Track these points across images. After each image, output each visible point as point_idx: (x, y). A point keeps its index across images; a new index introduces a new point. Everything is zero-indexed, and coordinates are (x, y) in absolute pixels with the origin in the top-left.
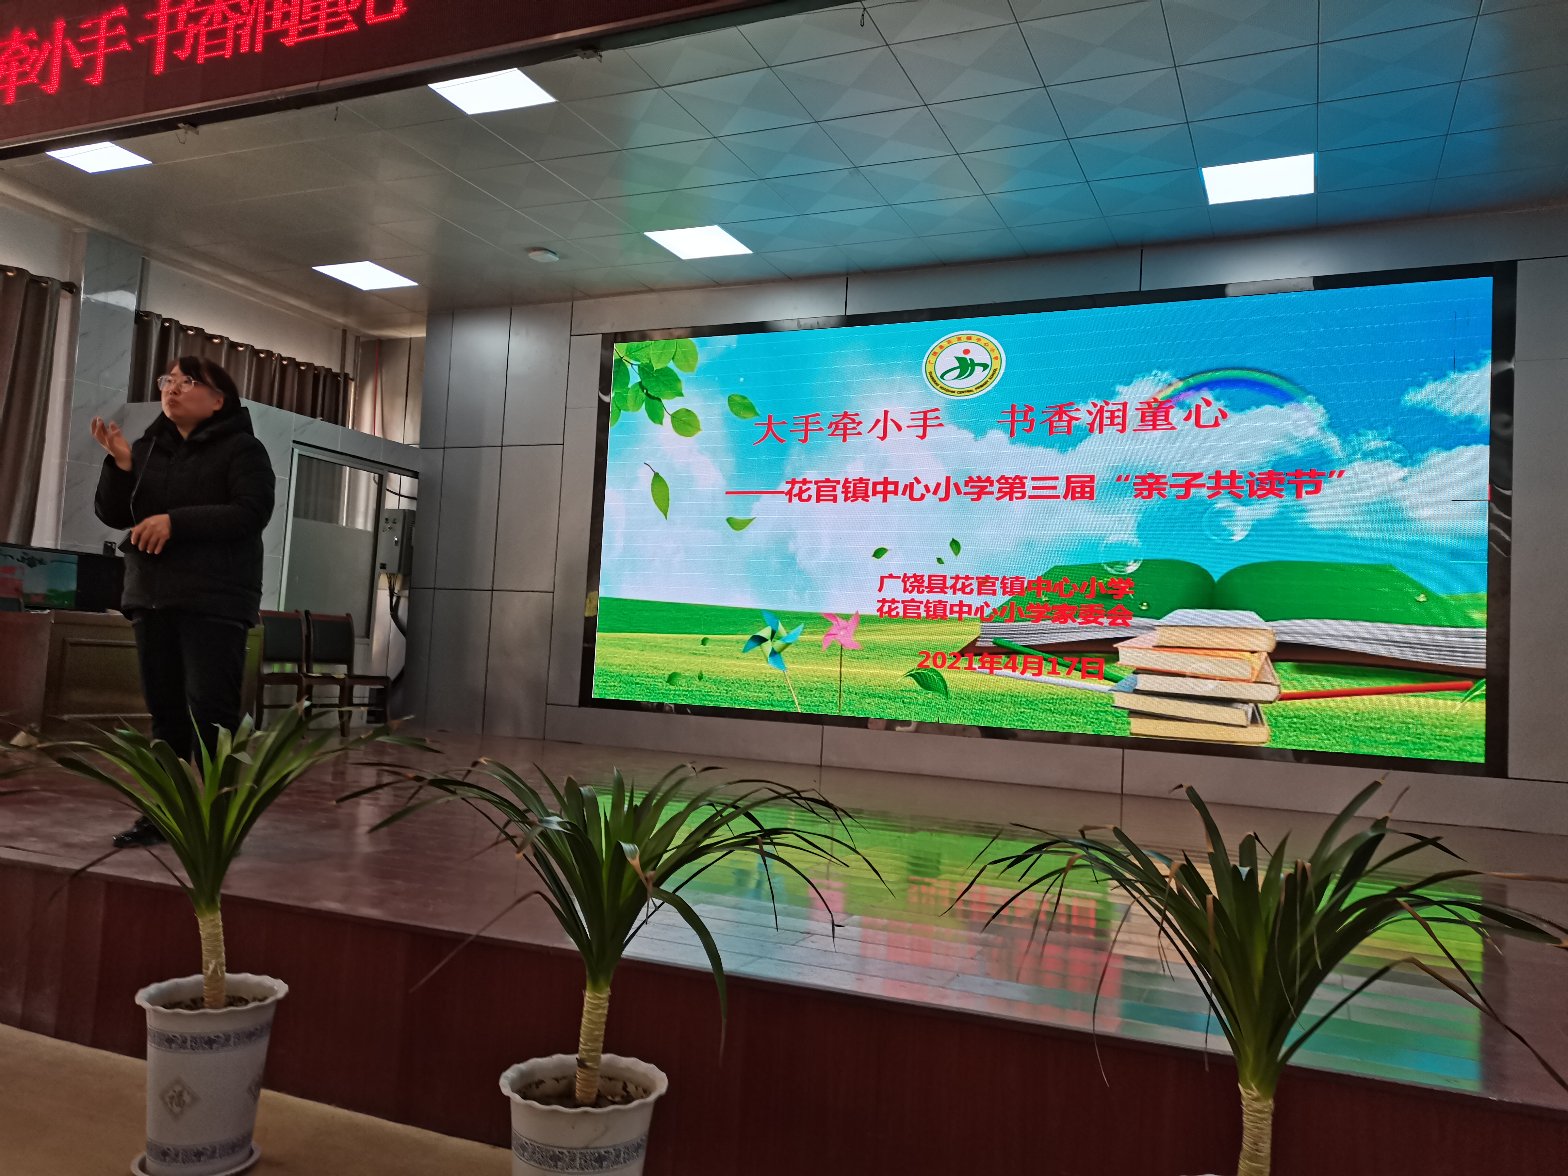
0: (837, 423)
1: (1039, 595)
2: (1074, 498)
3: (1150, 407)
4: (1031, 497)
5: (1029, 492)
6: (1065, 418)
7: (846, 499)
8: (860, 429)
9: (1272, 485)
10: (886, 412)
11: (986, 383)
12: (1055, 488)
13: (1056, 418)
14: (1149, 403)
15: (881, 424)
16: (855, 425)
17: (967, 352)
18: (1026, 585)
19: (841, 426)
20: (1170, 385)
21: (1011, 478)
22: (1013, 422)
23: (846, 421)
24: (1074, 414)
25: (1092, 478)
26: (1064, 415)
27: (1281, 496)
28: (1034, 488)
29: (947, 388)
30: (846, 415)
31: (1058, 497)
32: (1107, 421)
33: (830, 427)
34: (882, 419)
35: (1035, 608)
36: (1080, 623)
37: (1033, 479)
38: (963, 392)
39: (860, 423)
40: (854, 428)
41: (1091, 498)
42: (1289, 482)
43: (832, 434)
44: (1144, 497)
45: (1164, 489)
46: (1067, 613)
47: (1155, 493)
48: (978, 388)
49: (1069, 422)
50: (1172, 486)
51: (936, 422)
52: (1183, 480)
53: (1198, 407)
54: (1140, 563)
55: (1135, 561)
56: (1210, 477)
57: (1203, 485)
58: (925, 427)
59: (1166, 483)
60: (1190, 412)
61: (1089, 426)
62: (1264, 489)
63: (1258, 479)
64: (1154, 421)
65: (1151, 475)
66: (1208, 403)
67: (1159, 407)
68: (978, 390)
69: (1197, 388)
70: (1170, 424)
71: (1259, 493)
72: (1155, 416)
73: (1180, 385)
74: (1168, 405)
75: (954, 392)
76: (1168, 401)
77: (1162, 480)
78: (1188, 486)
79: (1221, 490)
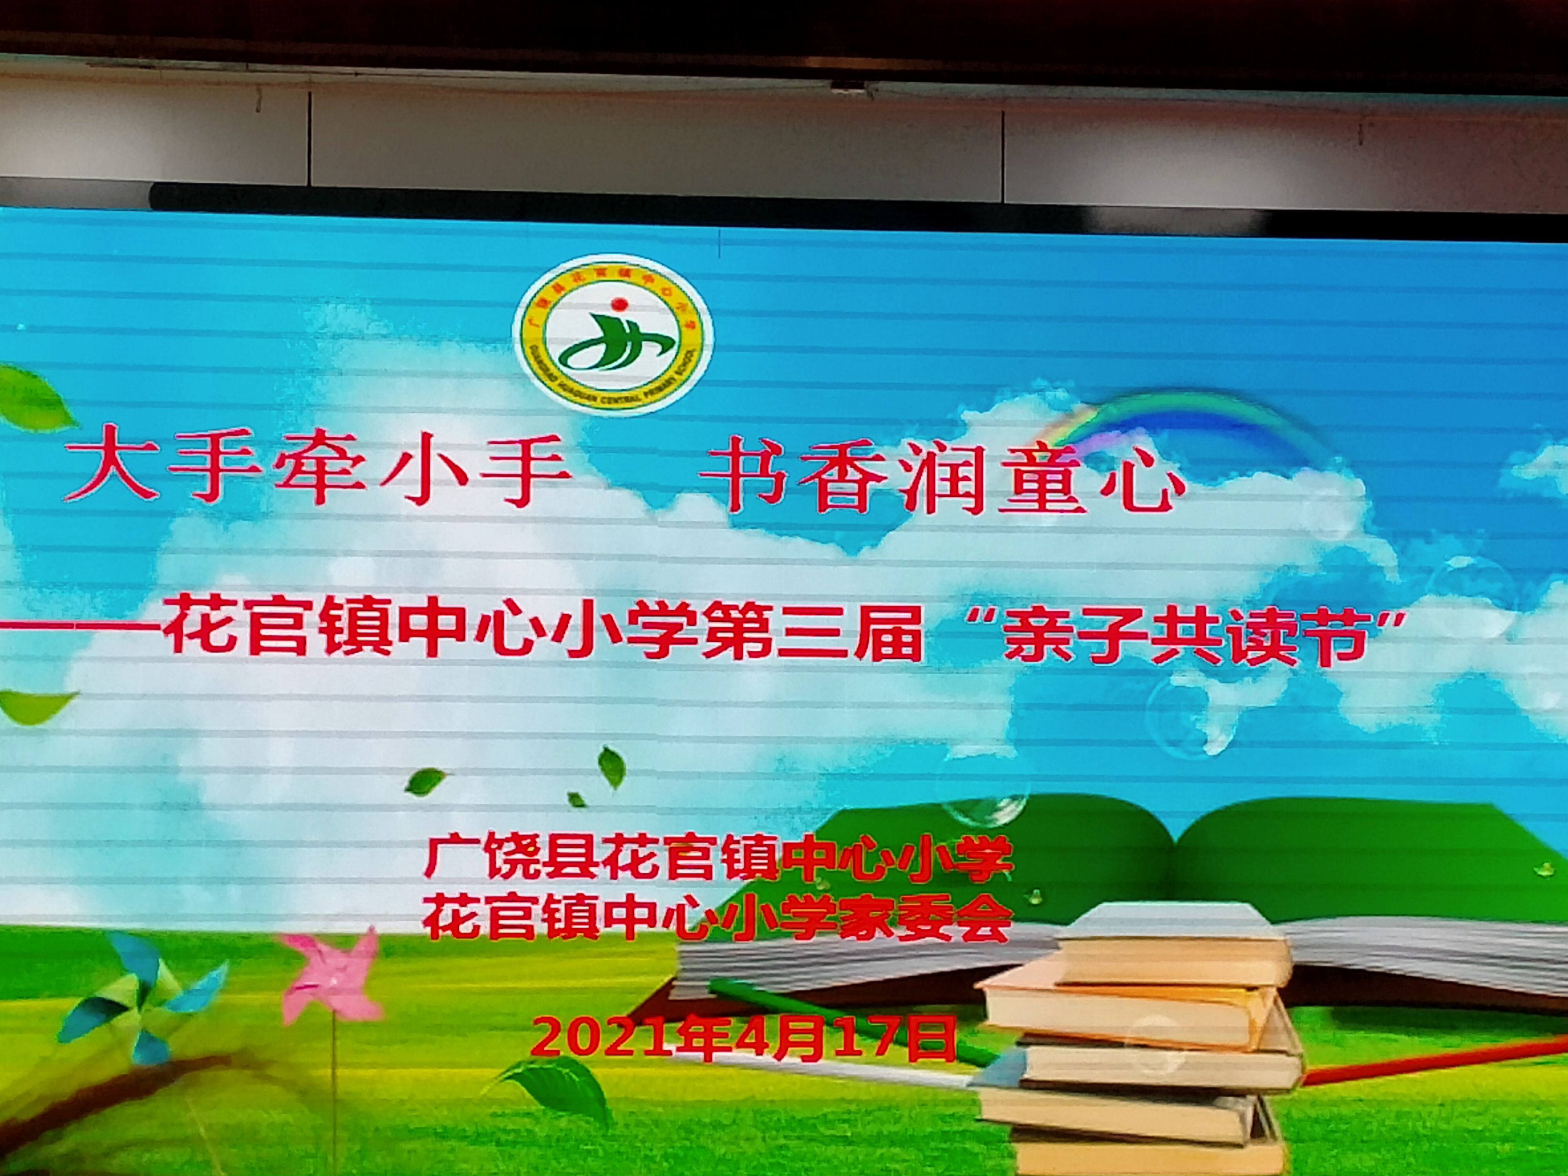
0: (298, 457)
1: (809, 876)
2: (878, 656)
3: (1031, 461)
4: (783, 652)
5: (779, 641)
6: (853, 474)
7: (332, 647)
8: (358, 473)
9: (1275, 638)
10: (426, 438)
11: (669, 382)
12: (835, 632)
13: (834, 472)
14: (1028, 453)
15: (415, 465)
16: (346, 464)
17: (620, 305)
18: (779, 855)
19: (310, 465)
20: (1070, 415)
21: (735, 607)
22: (736, 475)
23: (321, 451)
24: (871, 467)
25: (916, 612)
26: (849, 468)
27: (1292, 662)
28: (790, 632)
29: (576, 387)
30: (320, 438)
31: (843, 654)
32: (941, 487)
33: (280, 464)
34: (417, 454)
35: (801, 906)
36: (902, 939)
37: (787, 611)
38: (616, 401)
39: (358, 460)
40: (345, 472)
41: (916, 656)
42: (1307, 633)
43: (287, 484)
44: (1025, 658)
45: (1066, 641)
46: (874, 914)
47: (1048, 649)
48: (651, 392)
49: (862, 484)
50: (1082, 635)
51: (554, 468)
52: (1104, 623)
53: (1128, 468)
54: (1024, 802)
55: (1014, 798)
56: (1157, 619)
57: (1143, 636)
58: (526, 477)
59: (1070, 630)
60: (1113, 477)
61: (906, 497)
62: (1259, 646)
63: (1249, 625)
64: (1042, 491)
65: (1038, 611)
66: (1148, 461)
67: (1051, 462)
68: (651, 398)
69: (1126, 426)
70: (1073, 500)
71: (1251, 655)
72: (1042, 480)
73: (1090, 416)
74: (1066, 458)
75: (595, 399)
76: (1069, 450)
77: (1060, 622)
78: (1114, 635)
79: (1180, 648)
